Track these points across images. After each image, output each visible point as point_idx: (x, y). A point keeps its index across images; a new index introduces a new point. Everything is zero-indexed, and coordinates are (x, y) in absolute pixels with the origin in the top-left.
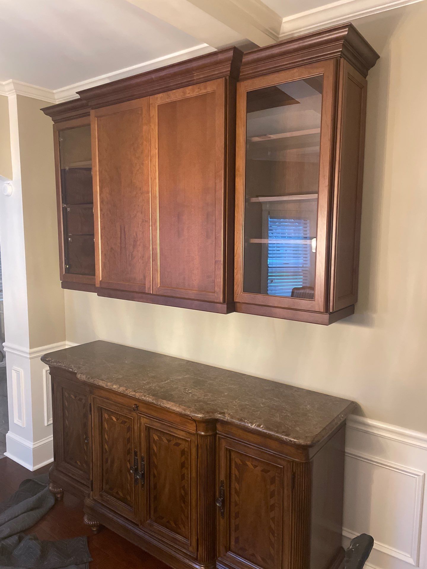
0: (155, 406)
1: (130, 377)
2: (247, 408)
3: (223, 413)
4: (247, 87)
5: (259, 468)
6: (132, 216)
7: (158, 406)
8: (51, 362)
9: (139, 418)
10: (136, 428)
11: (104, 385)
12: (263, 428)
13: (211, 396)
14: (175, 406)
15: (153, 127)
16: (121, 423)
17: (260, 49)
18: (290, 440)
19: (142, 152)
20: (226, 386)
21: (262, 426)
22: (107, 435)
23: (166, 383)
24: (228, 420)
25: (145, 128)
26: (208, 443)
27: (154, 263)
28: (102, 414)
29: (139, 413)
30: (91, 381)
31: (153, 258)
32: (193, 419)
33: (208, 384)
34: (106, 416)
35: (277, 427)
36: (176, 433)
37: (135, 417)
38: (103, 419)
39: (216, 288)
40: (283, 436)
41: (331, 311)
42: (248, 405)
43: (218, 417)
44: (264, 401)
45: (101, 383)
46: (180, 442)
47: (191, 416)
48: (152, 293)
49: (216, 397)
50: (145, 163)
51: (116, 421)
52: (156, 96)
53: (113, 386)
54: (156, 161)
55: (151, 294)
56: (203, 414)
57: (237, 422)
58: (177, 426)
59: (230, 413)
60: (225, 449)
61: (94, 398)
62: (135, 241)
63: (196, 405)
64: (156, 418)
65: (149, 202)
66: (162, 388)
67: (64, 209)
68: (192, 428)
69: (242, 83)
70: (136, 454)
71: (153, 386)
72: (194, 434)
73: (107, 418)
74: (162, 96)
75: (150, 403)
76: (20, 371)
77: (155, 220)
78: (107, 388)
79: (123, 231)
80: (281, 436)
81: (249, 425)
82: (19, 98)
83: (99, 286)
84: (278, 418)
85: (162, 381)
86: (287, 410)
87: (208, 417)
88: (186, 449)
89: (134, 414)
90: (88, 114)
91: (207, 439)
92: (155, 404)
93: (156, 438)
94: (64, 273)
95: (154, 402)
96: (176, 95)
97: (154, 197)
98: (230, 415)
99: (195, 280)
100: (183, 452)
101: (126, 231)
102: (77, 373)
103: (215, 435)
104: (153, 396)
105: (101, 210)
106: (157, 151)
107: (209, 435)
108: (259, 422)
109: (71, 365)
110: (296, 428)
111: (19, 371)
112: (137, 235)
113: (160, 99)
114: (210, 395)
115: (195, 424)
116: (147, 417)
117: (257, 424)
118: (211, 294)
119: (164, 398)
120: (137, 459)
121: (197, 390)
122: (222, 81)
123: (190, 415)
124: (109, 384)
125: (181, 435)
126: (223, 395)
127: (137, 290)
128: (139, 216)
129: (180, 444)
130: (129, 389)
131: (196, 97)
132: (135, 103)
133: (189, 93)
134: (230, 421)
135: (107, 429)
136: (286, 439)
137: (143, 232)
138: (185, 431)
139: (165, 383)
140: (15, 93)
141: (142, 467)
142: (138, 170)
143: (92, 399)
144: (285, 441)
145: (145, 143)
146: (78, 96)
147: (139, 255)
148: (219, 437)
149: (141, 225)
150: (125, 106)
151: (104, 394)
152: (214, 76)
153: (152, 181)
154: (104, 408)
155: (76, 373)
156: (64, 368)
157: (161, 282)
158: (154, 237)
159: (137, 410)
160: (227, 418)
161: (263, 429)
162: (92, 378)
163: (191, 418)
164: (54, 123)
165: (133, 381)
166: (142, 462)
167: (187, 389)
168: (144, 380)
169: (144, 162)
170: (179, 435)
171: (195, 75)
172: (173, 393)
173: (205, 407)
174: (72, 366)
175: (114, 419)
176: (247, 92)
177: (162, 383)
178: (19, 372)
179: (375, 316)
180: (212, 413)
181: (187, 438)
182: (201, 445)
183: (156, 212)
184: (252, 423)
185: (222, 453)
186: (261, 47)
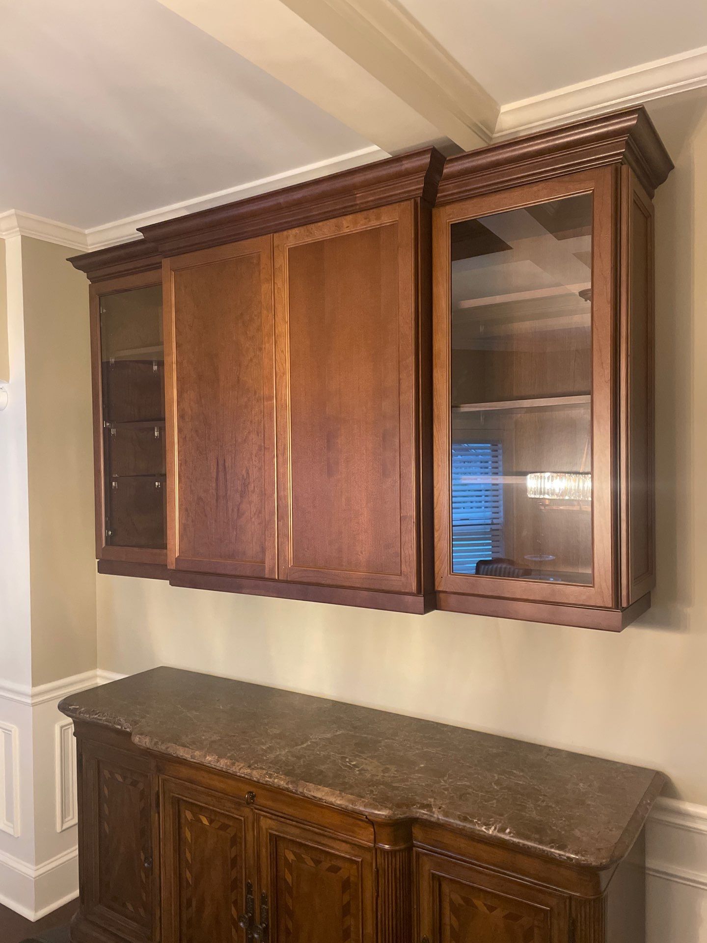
0: (292, 794)
1: (235, 738)
2: (469, 794)
3: (428, 807)
4: (451, 216)
5: (499, 913)
6: (240, 440)
7: (298, 794)
8: (80, 713)
9: (257, 820)
10: (250, 838)
11: (188, 757)
12: (512, 835)
13: (396, 771)
14: (333, 794)
15: (279, 284)
16: (220, 828)
17: (465, 154)
18: (568, 858)
19: (259, 329)
20: (417, 749)
21: (508, 831)
22: (190, 852)
23: (305, 749)
24: (438, 819)
25: (265, 287)
26: (398, 866)
27: (281, 523)
28: (179, 812)
29: (256, 809)
30: (162, 748)
31: (279, 514)
32: (369, 820)
33: (384, 746)
34: (189, 815)
35: (538, 830)
36: (333, 848)
37: (247, 817)
38: (183, 821)
39: (403, 567)
40: (553, 850)
41: (624, 605)
42: (469, 787)
43: (418, 815)
44: (496, 778)
45: (183, 753)
46: (339, 863)
47: (367, 814)
48: (277, 578)
49: (405, 773)
50: (265, 348)
51: (208, 824)
52: (285, 233)
53: (206, 757)
54: (285, 344)
55: (275, 579)
56: (390, 809)
57: (459, 822)
58: (336, 832)
59: (440, 805)
60: (431, 875)
61: (163, 780)
62: (245, 485)
63: (372, 791)
64: (292, 818)
65: (271, 414)
66: (299, 758)
67: (107, 431)
68: (365, 837)
69: (442, 209)
70: (249, 887)
71: (283, 753)
72: (368, 849)
73: (191, 819)
74: (298, 232)
75: (283, 790)
76: (13, 730)
77: (285, 445)
78: (195, 761)
79: (221, 467)
80: (548, 849)
81: (483, 829)
82: (27, 242)
83: (175, 568)
84: (534, 813)
85: (297, 745)
86: (545, 795)
87: (398, 816)
88: (352, 879)
89: (247, 811)
90: (158, 266)
91: (395, 857)
92: (292, 792)
93: (291, 857)
94: (104, 545)
95: (290, 786)
96: (323, 231)
97: (282, 406)
98: (442, 809)
99: (362, 553)
100: (346, 885)
101: (227, 466)
102: (133, 733)
103: (410, 849)
104: (286, 774)
105: (180, 430)
106: (287, 326)
107: (399, 851)
108: (500, 822)
109: (119, 718)
110: (573, 832)
111: (10, 729)
112: (248, 473)
113: (294, 237)
114: (393, 768)
115: (373, 830)
116: (274, 817)
117: (497, 826)
118: (393, 577)
119: (308, 778)
120: (253, 900)
121: (365, 759)
122: (409, 205)
123: (364, 813)
124: (197, 753)
125: (342, 850)
126: (417, 768)
127: (248, 573)
128: (253, 439)
129: (340, 869)
130: (237, 764)
131: (362, 234)
132: (247, 246)
133: (347, 227)
134: (442, 822)
135: (190, 840)
136: (560, 855)
137: (260, 469)
138: (350, 843)
139: (303, 748)
140: (19, 233)
141: (263, 915)
142: (251, 360)
143: (160, 783)
144: (557, 859)
145: (265, 312)
146: (140, 236)
147: (252, 510)
148: (418, 854)
149: (256, 456)
150: (228, 251)
151: (185, 772)
152: (393, 198)
153: (277, 379)
154: (184, 801)
155: (129, 735)
156: (105, 723)
157: (295, 557)
158: (281, 476)
159: (253, 803)
160: (437, 816)
161: (510, 837)
162: (162, 743)
163: (366, 818)
164: (91, 283)
165: (243, 746)
166: (264, 906)
167: (346, 758)
168: (263, 744)
169: (264, 346)
170: (338, 850)
171: (358, 197)
172: (323, 767)
173: (390, 794)
174: (122, 720)
175: (205, 821)
176: (451, 224)
177: (299, 747)
178: (11, 731)
179: (689, 611)
180: (408, 806)
181: (355, 856)
182: (385, 870)
183: (285, 431)
184: (488, 825)
185: (425, 885)
186: (466, 151)
